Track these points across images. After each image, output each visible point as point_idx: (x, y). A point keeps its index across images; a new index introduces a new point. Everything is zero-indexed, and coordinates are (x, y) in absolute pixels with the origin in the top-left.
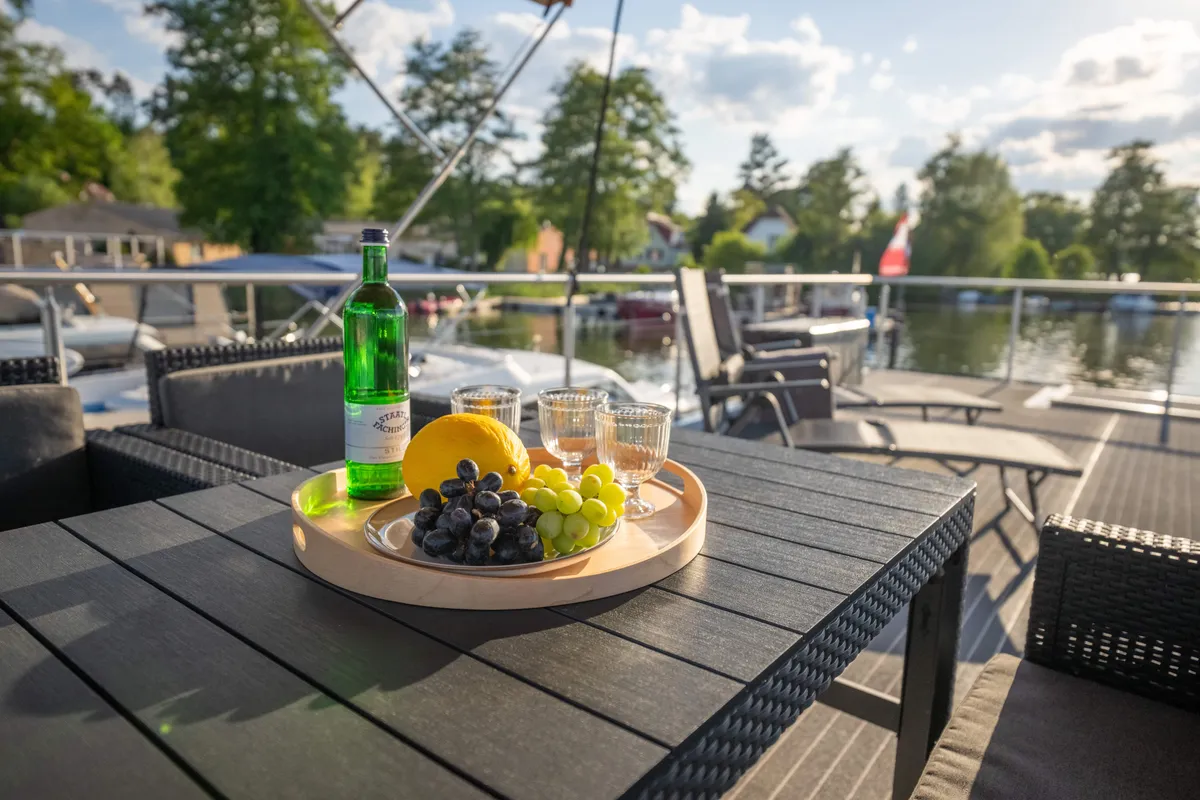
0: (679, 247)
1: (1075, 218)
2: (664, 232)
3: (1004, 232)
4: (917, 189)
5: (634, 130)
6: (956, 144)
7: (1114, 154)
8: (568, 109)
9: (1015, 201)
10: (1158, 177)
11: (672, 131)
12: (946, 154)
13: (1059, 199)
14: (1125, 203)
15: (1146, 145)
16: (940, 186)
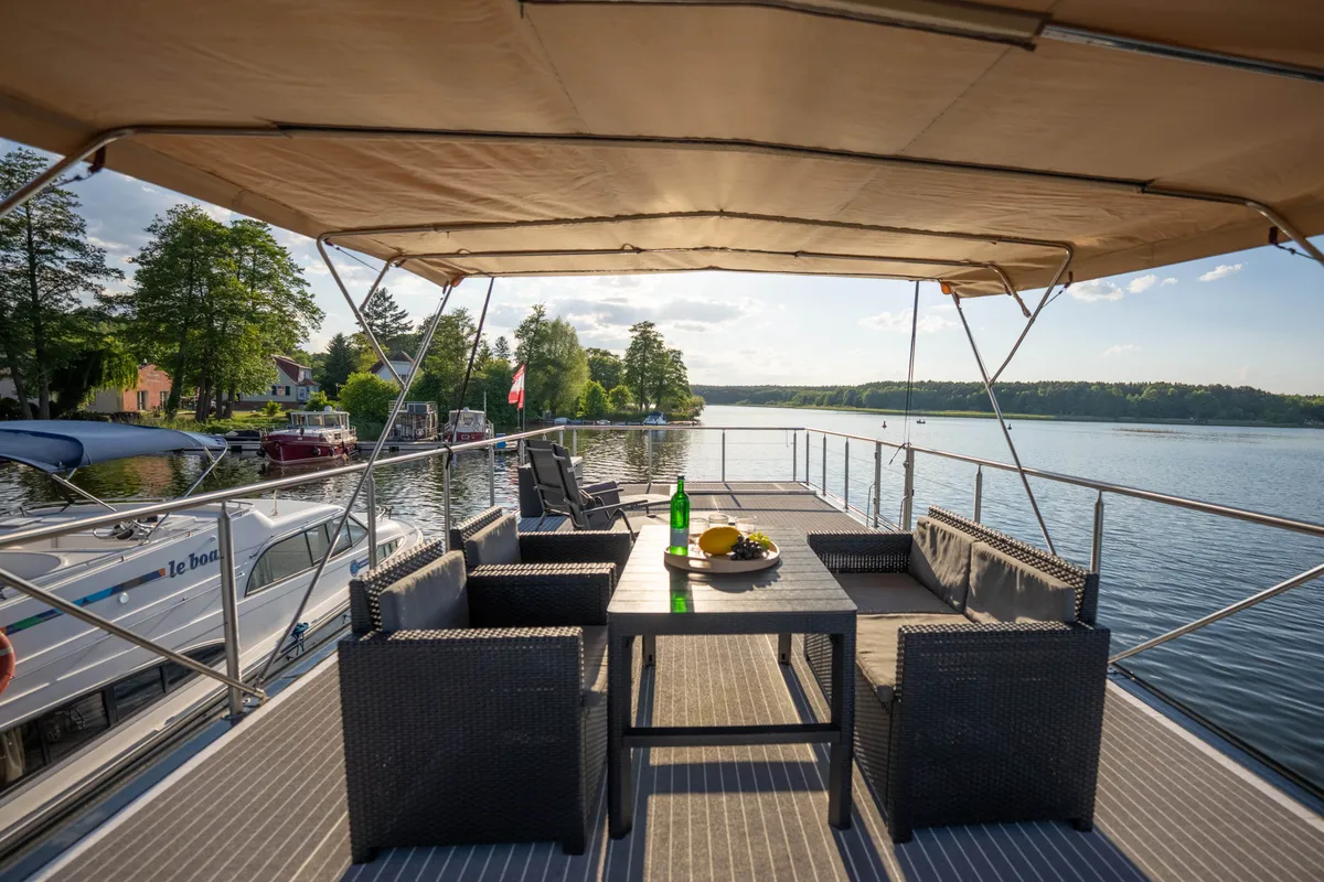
0: (306, 383)
1: (617, 367)
2: (291, 370)
3: (578, 376)
4: (514, 344)
5: (254, 278)
6: (541, 314)
7: (634, 330)
8: (172, 250)
9: (581, 354)
10: (660, 343)
11: (299, 282)
12: (535, 320)
13: (606, 354)
14: (644, 360)
15: (651, 325)
16: (532, 342)
